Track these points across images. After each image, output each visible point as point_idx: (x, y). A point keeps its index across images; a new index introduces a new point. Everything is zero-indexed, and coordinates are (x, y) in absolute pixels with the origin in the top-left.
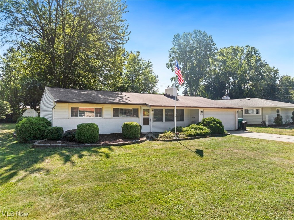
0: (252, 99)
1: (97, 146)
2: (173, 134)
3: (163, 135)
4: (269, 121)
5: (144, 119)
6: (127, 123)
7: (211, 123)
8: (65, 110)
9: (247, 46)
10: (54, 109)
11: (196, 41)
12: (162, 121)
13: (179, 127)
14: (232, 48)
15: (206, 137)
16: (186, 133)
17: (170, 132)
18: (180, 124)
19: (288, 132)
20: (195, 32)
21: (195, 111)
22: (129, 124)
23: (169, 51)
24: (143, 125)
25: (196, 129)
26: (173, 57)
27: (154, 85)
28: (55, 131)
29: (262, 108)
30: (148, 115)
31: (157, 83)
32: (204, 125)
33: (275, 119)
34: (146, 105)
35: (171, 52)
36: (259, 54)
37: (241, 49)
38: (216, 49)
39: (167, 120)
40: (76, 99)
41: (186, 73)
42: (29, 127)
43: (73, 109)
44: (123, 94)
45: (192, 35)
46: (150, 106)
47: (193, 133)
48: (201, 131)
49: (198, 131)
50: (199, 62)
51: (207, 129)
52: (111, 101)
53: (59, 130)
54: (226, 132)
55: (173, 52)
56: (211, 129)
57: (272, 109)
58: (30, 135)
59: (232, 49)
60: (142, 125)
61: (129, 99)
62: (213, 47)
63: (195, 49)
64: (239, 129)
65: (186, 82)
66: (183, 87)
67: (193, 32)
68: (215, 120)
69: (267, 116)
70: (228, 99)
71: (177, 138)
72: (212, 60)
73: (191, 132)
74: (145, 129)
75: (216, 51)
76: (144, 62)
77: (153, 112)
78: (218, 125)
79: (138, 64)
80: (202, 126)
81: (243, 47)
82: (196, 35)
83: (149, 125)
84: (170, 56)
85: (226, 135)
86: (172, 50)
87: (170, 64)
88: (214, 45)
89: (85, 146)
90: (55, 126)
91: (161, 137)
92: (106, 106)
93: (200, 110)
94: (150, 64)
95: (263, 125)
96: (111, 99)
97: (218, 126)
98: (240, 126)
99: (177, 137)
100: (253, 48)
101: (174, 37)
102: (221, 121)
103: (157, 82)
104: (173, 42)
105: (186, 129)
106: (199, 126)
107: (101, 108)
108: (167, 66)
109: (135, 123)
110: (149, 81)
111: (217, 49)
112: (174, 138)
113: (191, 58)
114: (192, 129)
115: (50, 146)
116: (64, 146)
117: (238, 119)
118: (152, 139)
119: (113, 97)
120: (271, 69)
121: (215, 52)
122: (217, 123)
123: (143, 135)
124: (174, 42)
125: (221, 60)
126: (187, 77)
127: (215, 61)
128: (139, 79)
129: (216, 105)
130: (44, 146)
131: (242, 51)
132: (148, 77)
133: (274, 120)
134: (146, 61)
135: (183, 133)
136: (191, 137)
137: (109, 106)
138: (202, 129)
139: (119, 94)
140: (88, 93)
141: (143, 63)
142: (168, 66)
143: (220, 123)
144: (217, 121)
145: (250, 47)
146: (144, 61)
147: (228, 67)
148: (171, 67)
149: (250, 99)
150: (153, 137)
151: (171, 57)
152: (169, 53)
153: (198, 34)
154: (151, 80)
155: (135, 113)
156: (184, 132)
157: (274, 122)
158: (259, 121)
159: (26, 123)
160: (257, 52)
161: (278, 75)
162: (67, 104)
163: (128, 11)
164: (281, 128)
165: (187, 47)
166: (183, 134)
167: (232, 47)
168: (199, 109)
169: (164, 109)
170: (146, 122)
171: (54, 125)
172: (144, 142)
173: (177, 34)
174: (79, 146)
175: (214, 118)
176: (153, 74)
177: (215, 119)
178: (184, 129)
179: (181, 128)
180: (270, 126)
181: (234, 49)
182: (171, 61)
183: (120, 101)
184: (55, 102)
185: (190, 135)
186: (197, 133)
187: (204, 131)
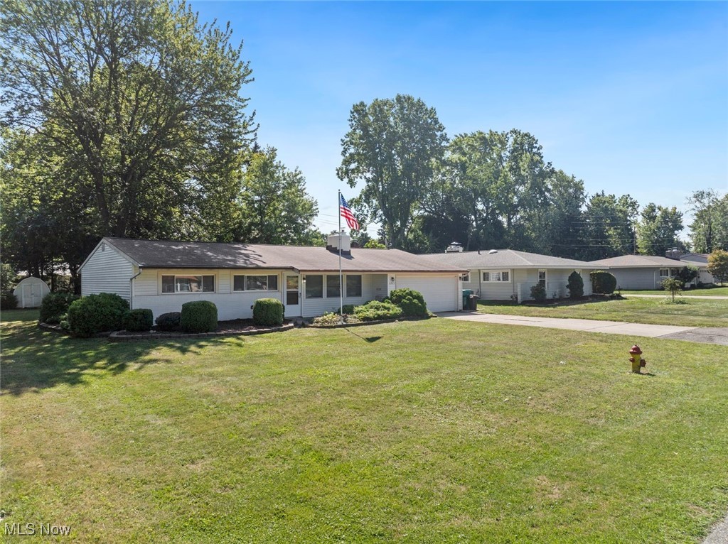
0: (501, 252)
1: (217, 335)
2: (337, 317)
3: (320, 319)
4: (523, 293)
5: (289, 294)
6: (261, 300)
7: (404, 297)
8: (153, 280)
9: (514, 132)
10: (133, 280)
11: (402, 120)
12: (321, 296)
13: (349, 306)
14: (481, 136)
15: (392, 321)
16: (360, 314)
17: (333, 313)
18: (351, 300)
19: (539, 312)
20: (399, 99)
21: (380, 277)
22: (265, 302)
23: (342, 140)
24: (288, 304)
25: (377, 308)
26: (350, 154)
27: (308, 221)
28: (140, 317)
29: (513, 270)
30: (296, 287)
31: (315, 217)
32: (393, 302)
33: (533, 289)
34: (292, 269)
35: (346, 142)
36: (538, 149)
37: (499, 139)
38: (444, 138)
39: (329, 295)
40: (173, 262)
41: (381, 190)
42: (96, 310)
43: (165, 279)
44: (248, 248)
45: (392, 106)
46: (299, 271)
47: (371, 315)
48: (386, 311)
49: (379, 312)
50: (408, 167)
51: (397, 308)
52: (232, 263)
53: (146, 314)
54: (430, 314)
55: (352, 143)
56: (402, 309)
57: (530, 271)
58: (97, 323)
59: (480, 139)
60: (285, 304)
61: (260, 259)
62: (439, 134)
63: (400, 138)
64: (463, 309)
65: (380, 212)
66: (376, 221)
67: (396, 101)
68: (410, 294)
69: (519, 285)
70: (458, 251)
71: (344, 323)
72: (437, 163)
73: (368, 313)
74: (291, 311)
75: (444, 143)
76: (285, 171)
77: (305, 281)
78: (416, 301)
79: (272, 177)
80: (389, 303)
81: (506, 133)
82: (402, 108)
83: (297, 304)
84: (344, 152)
85: (428, 317)
86: (348, 139)
87: (344, 169)
88: (439, 130)
89: (199, 336)
90: (138, 308)
91: (317, 322)
92: (221, 272)
93: (390, 275)
94: (298, 177)
95: (513, 302)
96: (230, 260)
97: (414, 303)
98: (465, 303)
99: (345, 321)
100: (526, 135)
101: (353, 110)
102: (421, 294)
103: (316, 215)
104: (352, 120)
105: (360, 309)
106: (383, 304)
107: (213, 276)
108: (338, 174)
109: (274, 301)
110: (296, 212)
111: (447, 140)
112: (340, 323)
113: (390, 157)
114: (371, 308)
115: (142, 338)
116: (166, 337)
117: (461, 290)
118: (304, 326)
119: (231, 256)
120: (568, 181)
121: (442, 145)
122: (414, 298)
123: (287, 321)
124: (353, 122)
125: (456, 162)
126: (383, 199)
127: (442, 166)
128: (276, 209)
129: (419, 266)
130: (132, 338)
131: (503, 144)
132: (295, 205)
133: (531, 292)
134: (290, 169)
135: (355, 315)
136: (368, 321)
137: (227, 272)
138: (388, 309)
139: (240, 249)
140: (184, 248)
141: (283, 174)
142: (340, 174)
143: (420, 298)
144: (415, 294)
145: (520, 133)
146: (285, 168)
147: (470, 179)
148: (348, 177)
149: (496, 252)
150: (303, 322)
151: (347, 155)
152: (343, 145)
153: (406, 105)
154: (302, 209)
155: (273, 283)
156: (357, 313)
157: (532, 295)
158: (506, 294)
159: (90, 304)
160: (535, 145)
161: (582, 194)
162: (154, 272)
163: (254, 79)
164: (539, 306)
165: (382, 131)
166: (355, 317)
167: (481, 133)
168: (387, 275)
169: (325, 275)
170: (293, 298)
171: (136, 305)
172: (290, 330)
173: (358, 104)
174: (190, 337)
175: (410, 290)
176: (305, 197)
177: (411, 292)
178: (356, 309)
179: (352, 307)
180: (524, 303)
181: (484, 138)
182: (346, 162)
183: (246, 263)
184: (140, 267)
185: (366, 319)
186: (379, 315)
187: (391, 312)
